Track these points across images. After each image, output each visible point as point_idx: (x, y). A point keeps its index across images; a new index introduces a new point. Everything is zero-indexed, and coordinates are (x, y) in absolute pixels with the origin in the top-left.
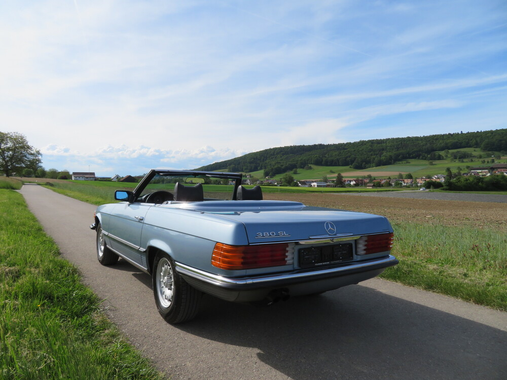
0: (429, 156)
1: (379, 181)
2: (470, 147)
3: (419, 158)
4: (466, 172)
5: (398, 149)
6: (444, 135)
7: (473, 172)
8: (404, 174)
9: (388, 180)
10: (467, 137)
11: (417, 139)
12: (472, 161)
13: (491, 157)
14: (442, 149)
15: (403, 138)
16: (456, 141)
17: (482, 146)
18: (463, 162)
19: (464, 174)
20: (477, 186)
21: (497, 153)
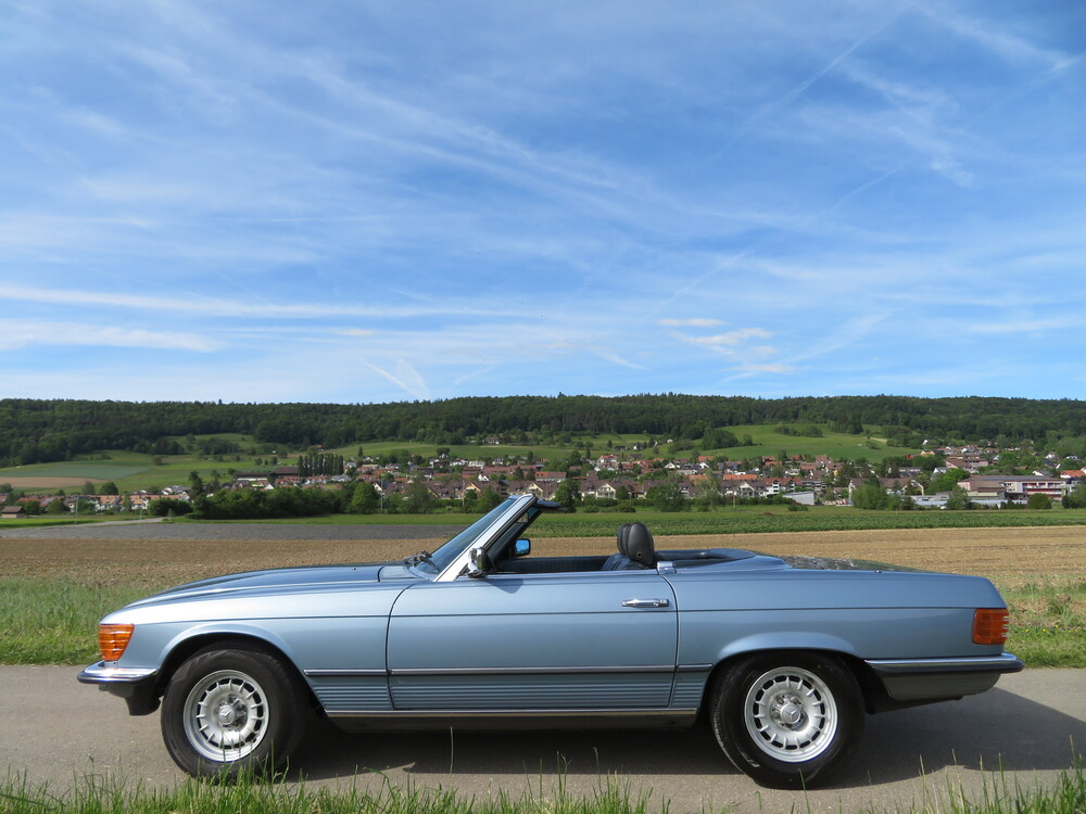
0: (154, 445)
1: (34, 499)
2: (235, 431)
3: (131, 449)
4: (228, 481)
5: (82, 425)
6: (186, 404)
7: (241, 482)
8: (98, 483)
9: (59, 498)
10: (230, 411)
11: (128, 406)
12: (238, 459)
13: (270, 453)
14: (182, 433)
15: (95, 402)
16: (208, 418)
17: (257, 431)
18: (221, 460)
19: (224, 485)
20: (255, 509)
21: (281, 447)
